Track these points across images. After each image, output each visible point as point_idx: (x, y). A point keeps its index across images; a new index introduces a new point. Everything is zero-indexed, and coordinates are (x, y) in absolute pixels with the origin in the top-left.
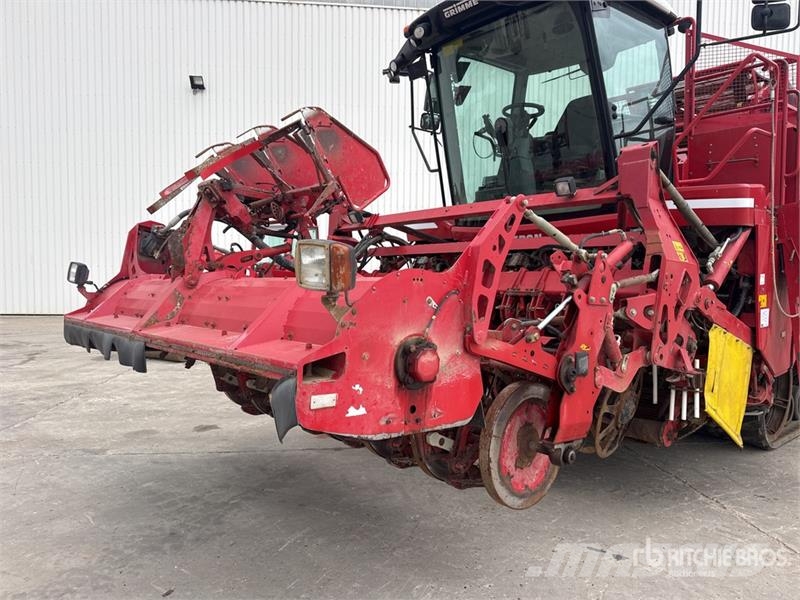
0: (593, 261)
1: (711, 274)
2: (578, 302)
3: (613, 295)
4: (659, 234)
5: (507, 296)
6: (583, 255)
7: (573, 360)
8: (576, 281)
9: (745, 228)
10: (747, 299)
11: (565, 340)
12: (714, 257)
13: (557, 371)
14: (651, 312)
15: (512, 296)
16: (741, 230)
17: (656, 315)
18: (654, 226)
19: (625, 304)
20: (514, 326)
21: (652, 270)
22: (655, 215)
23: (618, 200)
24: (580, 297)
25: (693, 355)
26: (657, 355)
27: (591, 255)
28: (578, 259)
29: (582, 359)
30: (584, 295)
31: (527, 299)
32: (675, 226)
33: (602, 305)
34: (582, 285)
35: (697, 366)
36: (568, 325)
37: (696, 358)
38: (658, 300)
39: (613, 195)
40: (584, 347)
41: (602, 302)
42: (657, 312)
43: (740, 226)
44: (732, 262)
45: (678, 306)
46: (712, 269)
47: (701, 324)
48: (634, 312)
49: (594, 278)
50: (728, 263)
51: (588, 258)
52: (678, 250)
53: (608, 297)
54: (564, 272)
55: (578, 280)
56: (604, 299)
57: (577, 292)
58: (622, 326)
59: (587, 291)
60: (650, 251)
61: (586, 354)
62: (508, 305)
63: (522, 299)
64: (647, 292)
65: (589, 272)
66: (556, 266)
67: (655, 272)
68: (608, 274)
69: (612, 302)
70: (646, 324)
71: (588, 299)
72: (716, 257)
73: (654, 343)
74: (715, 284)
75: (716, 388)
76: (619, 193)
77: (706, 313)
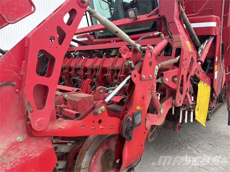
0: (144, 52)
1: (200, 57)
2: (134, 80)
3: (156, 73)
4: (180, 36)
5: (109, 70)
6: (138, 48)
7: (131, 119)
8: (133, 66)
9: (212, 36)
10: (210, 67)
11: (127, 103)
12: (201, 49)
13: (120, 128)
14: (176, 79)
15: (112, 70)
16: (211, 37)
17: (178, 81)
18: (177, 33)
19: (162, 75)
20: (101, 91)
21: (176, 56)
22: (178, 27)
23: (159, 19)
24: (135, 76)
25: (191, 95)
26: (178, 102)
27: (143, 47)
28: (135, 51)
29: (137, 116)
30: (138, 74)
31: (118, 71)
32: (186, 33)
33: (150, 79)
34: (137, 67)
35: (193, 100)
36: (129, 93)
37: (192, 96)
38: (179, 72)
39: (156, 17)
40: (138, 108)
41: (149, 77)
42: (178, 79)
43: (210, 35)
44: (208, 51)
45: (188, 74)
46: (200, 55)
47: (195, 81)
48: (167, 80)
49: (144, 62)
50: (206, 52)
51: (141, 50)
52: (188, 45)
53: (153, 75)
54: (127, 59)
55: (135, 65)
56: (151, 76)
57: (134, 72)
58: (161, 88)
59: (140, 72)
60: (175, 46)
61: (140, 112)
62: (109, 74)
63: (115, 71)
64: (173, 68)
65: (142, 59)
66: (122, 55)
67: (178, 58)
68: (153, 59)
69: (155, 77)
70: (173, 86)
71: (141, 77)
72: (202, 49)
73: (177, 95)
74: (201, 62)
75: (199, 108)
76: (159, 15)
77: (198, 76)
